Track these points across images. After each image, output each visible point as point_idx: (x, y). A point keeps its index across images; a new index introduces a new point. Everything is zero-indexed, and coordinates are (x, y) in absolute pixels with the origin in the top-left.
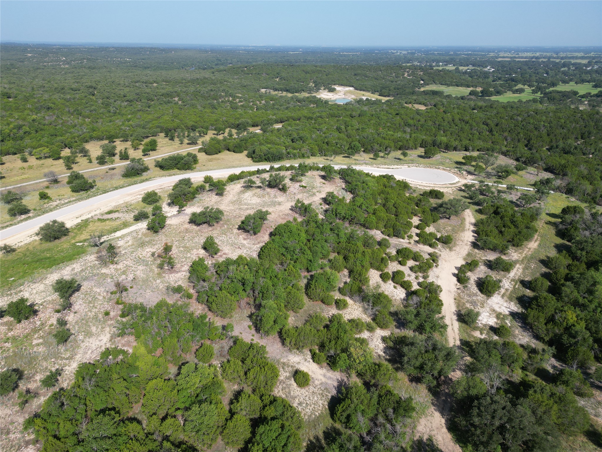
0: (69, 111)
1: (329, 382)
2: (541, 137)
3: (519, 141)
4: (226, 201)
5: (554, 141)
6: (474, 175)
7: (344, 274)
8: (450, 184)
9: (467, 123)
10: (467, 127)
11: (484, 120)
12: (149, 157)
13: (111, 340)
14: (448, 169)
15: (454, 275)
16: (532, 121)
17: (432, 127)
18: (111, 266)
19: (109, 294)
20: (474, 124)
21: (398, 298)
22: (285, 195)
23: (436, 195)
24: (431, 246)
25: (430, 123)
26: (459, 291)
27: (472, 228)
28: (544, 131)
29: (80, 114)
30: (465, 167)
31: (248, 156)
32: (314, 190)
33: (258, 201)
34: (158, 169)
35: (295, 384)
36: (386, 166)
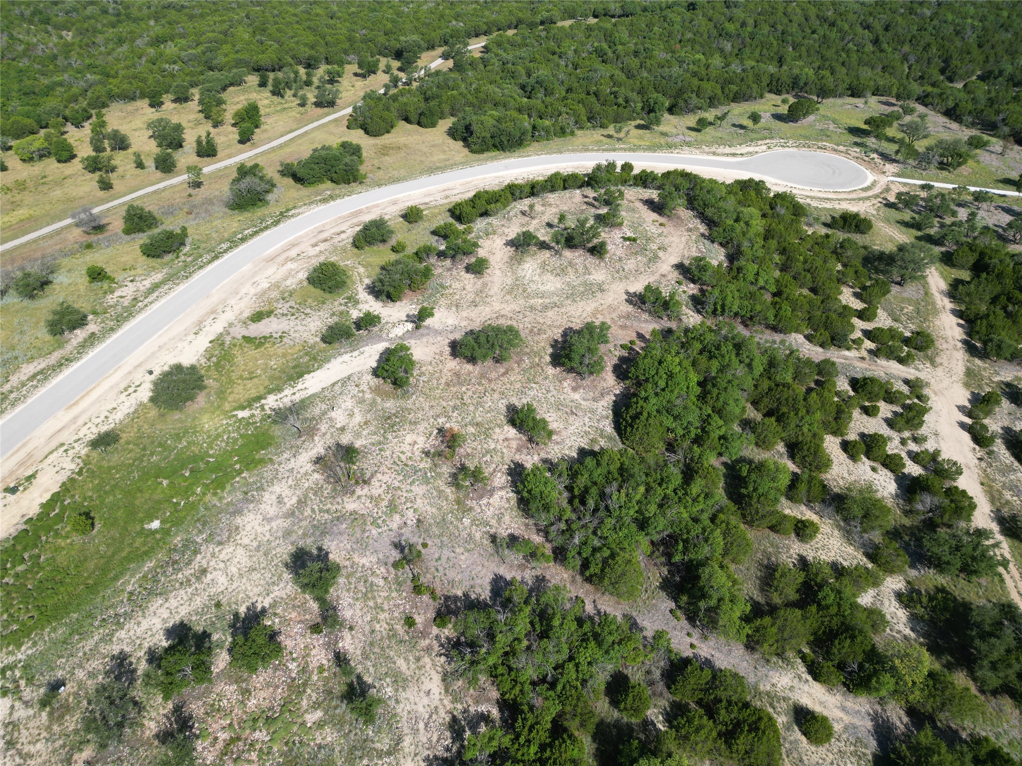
0: (22, 15)
1: (857, 722)
2: (969, 53)
3: (929, 62)
4: (496, 289)
5: (992, 60)
6: (895, 161)
7: (778, 452)
8: (862, 189)
9: (833, 24)
10: (833, 34)
11: (862, 17)
12: (255, 146)
13: (447, 691)
14: (841, 148)
15: (962, 425)
16: (950, 17)
17: (771, 38)
18: (359, 492)
19: (392, 570)
20: (846, 27)
21: (886, 494)
22: (602, 264)
23: (856, 226)
24: (901, 361)
25: (766, 29)
26: (984, 465)
27: (948, 304)
28: (972, 38)
29: (47, 21)
30: (871, 141)
31: (452, 133)
32: (654, 247)
33: (559, 286)
34: (290, 181)
35: (804, 739)
36: (728, 150)
